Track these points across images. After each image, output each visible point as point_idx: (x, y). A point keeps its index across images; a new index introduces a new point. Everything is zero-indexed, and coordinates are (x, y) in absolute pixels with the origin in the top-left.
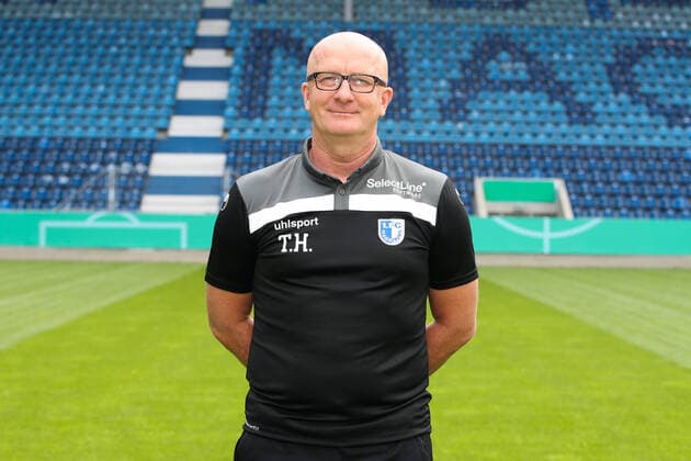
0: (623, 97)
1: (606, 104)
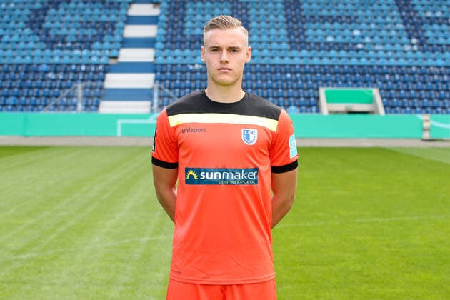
0: (27, 31)
1: (11, 36)
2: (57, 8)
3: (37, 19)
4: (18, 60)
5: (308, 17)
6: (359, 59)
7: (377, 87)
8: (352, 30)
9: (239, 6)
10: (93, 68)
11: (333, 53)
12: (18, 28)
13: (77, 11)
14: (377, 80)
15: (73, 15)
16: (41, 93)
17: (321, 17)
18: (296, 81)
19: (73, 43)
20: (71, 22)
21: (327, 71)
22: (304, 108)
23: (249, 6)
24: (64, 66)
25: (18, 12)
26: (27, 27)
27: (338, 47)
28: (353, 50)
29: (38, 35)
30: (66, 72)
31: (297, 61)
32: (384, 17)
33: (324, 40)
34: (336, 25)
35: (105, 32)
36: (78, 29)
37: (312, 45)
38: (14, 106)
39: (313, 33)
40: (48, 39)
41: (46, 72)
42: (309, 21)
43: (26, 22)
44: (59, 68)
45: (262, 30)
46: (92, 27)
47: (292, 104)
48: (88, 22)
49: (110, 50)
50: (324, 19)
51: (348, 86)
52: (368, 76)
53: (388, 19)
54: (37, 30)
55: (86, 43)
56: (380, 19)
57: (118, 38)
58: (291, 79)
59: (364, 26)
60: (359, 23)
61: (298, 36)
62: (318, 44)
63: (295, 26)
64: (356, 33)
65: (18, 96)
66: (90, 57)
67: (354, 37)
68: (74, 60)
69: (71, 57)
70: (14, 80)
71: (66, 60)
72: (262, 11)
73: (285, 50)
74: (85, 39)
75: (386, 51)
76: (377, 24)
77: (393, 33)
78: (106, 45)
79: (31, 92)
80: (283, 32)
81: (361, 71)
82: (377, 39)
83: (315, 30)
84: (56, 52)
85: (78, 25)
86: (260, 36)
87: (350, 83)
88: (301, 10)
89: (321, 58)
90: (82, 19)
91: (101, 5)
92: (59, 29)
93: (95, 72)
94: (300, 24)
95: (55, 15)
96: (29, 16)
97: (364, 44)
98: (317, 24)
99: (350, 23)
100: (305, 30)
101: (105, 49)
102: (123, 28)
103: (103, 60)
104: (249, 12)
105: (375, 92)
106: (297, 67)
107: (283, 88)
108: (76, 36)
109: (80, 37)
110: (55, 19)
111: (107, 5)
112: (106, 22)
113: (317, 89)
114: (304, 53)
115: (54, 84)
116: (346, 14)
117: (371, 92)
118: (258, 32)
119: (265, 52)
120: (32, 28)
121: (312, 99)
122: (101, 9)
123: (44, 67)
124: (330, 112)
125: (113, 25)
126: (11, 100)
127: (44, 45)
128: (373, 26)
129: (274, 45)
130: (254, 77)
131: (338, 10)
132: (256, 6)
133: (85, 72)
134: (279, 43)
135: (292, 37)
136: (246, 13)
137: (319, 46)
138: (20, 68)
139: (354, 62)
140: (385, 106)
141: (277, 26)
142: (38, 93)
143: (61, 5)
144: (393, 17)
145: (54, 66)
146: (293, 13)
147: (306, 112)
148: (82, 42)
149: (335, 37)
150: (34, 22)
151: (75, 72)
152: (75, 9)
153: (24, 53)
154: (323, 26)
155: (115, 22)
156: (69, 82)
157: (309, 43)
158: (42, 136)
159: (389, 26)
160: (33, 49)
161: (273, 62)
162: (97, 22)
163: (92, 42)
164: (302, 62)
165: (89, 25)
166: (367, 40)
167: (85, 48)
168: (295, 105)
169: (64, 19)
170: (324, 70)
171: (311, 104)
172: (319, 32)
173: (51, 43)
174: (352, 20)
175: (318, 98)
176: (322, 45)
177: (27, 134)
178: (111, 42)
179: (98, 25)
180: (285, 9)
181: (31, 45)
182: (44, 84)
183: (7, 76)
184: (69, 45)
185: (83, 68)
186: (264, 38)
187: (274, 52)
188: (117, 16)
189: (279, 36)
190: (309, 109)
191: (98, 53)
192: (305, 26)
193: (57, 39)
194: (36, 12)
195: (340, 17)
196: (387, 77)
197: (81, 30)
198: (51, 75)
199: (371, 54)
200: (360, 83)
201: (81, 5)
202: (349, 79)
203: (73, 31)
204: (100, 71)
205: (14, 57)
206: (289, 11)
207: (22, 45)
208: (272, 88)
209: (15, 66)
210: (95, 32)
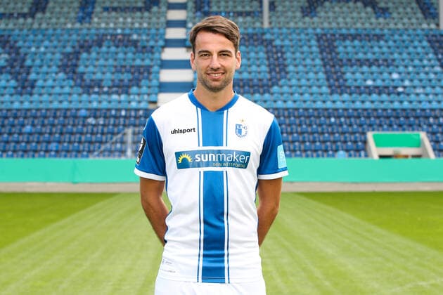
2: (89, 52)
3: (70, 63)
4: (56, 105)
5: (345, 61)
6: (401, 102)
7: (423, 130)
8: (390, 73)
9: (274, 50)
10: (133, 113)
11: (374, 97)
12: (52, 73)
13: (110, 55)
14: (422, 124)
15: (106, 60)
16: (83, 138)
17: (358, 60)
18: (341, 125)
19: (109, 87)
20: (105, 66)
21: (361, 115)
22: (352, 152)
23: (284, 50)
24: (104, 111)
25: (49, 56)
26: (60, 72)
27: (379, 90)
28: (393, 93)
29: (73, 79)
30: (105, 117)
31: (339, 105)
32: (421, 60)
33: (364, 84)
34: (374, 68)
35: (141, 77)
36: (113, 73)
37: (353, 88)
38: (57, 152)
39: (352, 76)
40: (83, 84)
41: (86, 117)
42: (347, 65)
43: (59, 67)
44: (98, 113)
45: (300, 74)
46: (128, 72)
47: (340, 148)
48: (122, 66)
49: (149, 95)
50: (361, 63)
51: (393, 130)
52: (412, 119)
53: (425, 62)
54: (71, 74)
55: (123, 88)
56: (417, 62)
57: (155, 82)
58: (335, 123)
59: (401, 69)
60: (397, 67)
61: (337, 80)
62: (358, 87)
63: (333, 70)
64: (395, 76)
65: (59, 142)
66: (129, 102)
67: (393, 80)
68: (113, 105)
69: (110, 102)
70: (53, 125)
71: (105, 105)
72: (298, 55)
73: (327, 94)
74: (121, 84)
75: (427, 95)
76: (414, 67)
77: (432, 76)
78: (144, 89)
79: (73, 138)
80: (321, 75)
81: (404, 114)
82: (416, 82)
83: (353, 73)
84: (94, 96)
85: (113, 70)
86: (299, 80)
87: (395, 127)
88: (338, 53)
89: (363, 102)
90: (115, 63)
91: (133, 49)
92: (94, 73)
93: (136, 117)
94: (337, 67)
95: (88, 60)
96: (61, 60)
97: (405, 87)
98: (355, 68)
99: (388, 66)
100: (344, 73)
101: (144, 94)
102: (158, 73)
103: (143, 105)
104: (285, 56)
105: (423, 135)
106: (341, 111)
107: (328, 133)
108: (113, 81)
109: (117, 82)
110: (88, 63)
111: (140, 49)
112: (142, 66)
113: (364, 133)
114: (346, 96)
115: (95, 129)
116: (383, 57)
117: (419, 135)
118: (297, 76)
119: (307, 96)
120: (66, 73)
121: (360, 144)
122: (134, 53)
123: (83, 113)
124: (381, 157)
125: (148, 69)
126: (53, 146)
127: (80, 90)
128: (410, 69)
129: (315, 89)
130: (297, 121)
131: (374, 53)
132: (292, 50)
133: (125, 117)
134: (320, 87)
135: (332, 81)
136: (282, 57)
137: (359, 90)
138: (58, 114)
139: (396, 105)
140: (434, 150)
141: (315, 70)
142: (80, 138)
143: (93, 49)
144: (430, 60)
145: (93, 111)
146: (329, 56)
147: (355, 156)
148: (118, 86)
149: (374, 80)
150: (67, 66)
151: (116, 117)
152: (108, 53)
153: (61, 98)
154: (360, 70)
155: (151, 67)
156: (121, 127)
157: (349, 87)
158: (91, 183)
159: (427, 69)
160: (70, 94)
161: (315, 106)
162: (132, 67)
163: (129, 87)
164: (344, 106)
165: (123, 70)
166: (407, 83)
167: (122, 93)
168: (343, 150)
169: (97, 63)
170: (368, 113)
171: (359, 148)
172: (358, 75)
173: (88, 88)
174: (389, 63)
175: (365, 142)
176: (362, 88)
177: (76, 180)
178: (149, 87)
179: (133, 70)
180: (321, 52)
181: (67, 90)
182: (85, 130)
183: (46, 122)
184: (106, 89)
185: (123, 113)
186: (303, 82)
187: (315, 95)
188: (152, 60)
189: (318, 80)
190: (357, 154)
191: (137, 97)
192: (343, 69)
193: (93, 84)
194: (67, 55)
195: (377, 60)
196: (431, 120)
197: (116, 74)
198: (91, 121)
199: (413, 97)
200: (405, 127)
201: (113, 49)
202: (394, 123)
203: (108, 75)
204: (141, 116)
205: (51, 102)
206: (325, 54)
207: (57, 90)
208: (317, 132)
209: (53, 111)
210: (130, 76)
